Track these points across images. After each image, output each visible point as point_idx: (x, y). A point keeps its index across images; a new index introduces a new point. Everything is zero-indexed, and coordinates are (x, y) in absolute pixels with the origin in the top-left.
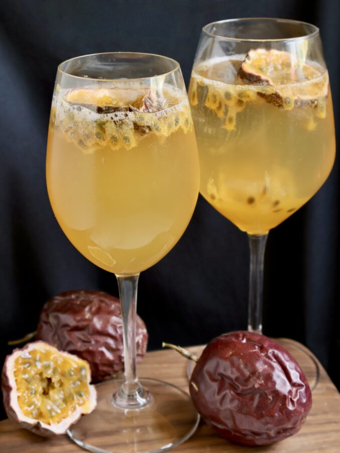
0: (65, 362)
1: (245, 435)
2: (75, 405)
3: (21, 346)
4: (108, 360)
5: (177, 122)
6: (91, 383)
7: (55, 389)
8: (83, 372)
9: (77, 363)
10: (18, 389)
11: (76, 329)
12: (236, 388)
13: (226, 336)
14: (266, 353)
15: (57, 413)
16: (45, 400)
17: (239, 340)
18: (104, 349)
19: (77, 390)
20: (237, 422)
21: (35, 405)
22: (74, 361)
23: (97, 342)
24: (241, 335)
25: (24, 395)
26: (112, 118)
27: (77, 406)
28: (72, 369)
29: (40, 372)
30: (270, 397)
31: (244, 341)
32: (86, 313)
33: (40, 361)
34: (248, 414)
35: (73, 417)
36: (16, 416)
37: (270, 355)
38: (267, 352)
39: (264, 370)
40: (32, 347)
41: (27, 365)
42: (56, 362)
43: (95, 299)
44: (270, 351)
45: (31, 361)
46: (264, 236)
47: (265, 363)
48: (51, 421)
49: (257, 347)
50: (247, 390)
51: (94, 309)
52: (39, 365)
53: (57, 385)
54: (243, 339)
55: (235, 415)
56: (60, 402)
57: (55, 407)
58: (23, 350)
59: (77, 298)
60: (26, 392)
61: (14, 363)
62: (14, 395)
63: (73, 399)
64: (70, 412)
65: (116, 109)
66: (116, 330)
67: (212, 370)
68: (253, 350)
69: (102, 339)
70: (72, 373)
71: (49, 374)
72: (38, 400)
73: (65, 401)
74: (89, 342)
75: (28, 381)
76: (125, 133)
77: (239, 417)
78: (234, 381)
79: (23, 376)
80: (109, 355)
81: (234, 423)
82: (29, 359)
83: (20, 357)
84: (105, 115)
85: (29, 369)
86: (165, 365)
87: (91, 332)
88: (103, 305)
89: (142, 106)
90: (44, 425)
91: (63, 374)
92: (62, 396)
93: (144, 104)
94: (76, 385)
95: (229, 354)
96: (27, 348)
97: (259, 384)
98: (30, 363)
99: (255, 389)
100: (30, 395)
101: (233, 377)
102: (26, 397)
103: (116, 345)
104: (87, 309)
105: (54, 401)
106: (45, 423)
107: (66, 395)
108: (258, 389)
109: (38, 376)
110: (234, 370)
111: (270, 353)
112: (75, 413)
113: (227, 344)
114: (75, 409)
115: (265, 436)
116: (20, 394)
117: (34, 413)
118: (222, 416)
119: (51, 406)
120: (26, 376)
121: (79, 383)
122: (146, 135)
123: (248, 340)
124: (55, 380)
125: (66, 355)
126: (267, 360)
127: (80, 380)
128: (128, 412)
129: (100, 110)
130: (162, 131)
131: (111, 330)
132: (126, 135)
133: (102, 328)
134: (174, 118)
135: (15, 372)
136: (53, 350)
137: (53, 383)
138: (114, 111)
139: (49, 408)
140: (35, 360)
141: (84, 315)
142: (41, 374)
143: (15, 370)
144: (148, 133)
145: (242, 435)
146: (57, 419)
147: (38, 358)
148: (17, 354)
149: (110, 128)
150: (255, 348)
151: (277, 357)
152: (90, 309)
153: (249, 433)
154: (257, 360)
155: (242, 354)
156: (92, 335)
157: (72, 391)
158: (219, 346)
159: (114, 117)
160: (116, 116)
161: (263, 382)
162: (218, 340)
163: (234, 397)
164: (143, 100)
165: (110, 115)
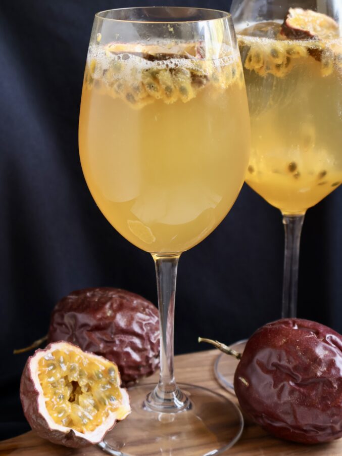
0: (91, 363)
1: (306, 431)
2: (108, 410)
3: (44, 346)
4: (135, 362)
5: (234, 73)
6: (122, 386)
7: (83, 394)
8: (112, 374)
9: (104, 365)
10: (45, 394)
11: (97, 328)
12: (294, 379)
13: (272, 325)
14: (323, 338)
15: (89, 419)
16: (75, 405)
17: (289, 327)
18: (129, 349)
19: (107, 393)
20: (298, 417)
21: (65, 412)
22: (101, 363)
23: (122, 342)
24: (291, 322)
25: (53, 400)
26: (167, 65)
27: (110, 412)
28: (100, 371)
29: (65, 375)
30: (335, 385)
31: (296, 328)
32: (107, 311)
33: (64, 362)
34: (311, 406)
35: (107, 424)
36: (46, 424)
37: (328, 340)
38: (325, 337)
39: (326, 356)
40: (54, 347)
41: (51, 367)
42: (81, 364)
43: (114, 295)
44: (328, 336)
45: (55, 362)
46: (300, 218)
47: (325, 348)
48: (84, 429)
49: (312, 333)
50: (308, 379)
51: (115, 306)
52: (64, 368)
53: (84, 390)
54: (294, 326)
55: (296, 408)
56: (91, 408)
57: (86, 413)
58: (45, 351)
59: (93, 296)
60: (55, 397)
61: (38, 365)
62: (42, 400)
63: (105, 404)
64: (104, 419)
65: (171, 56)
66: (141, 328)
67: (264, 361)
68: (309, 335)
69: (127, 339)
70: (101, 376)
71: (74, 377)
72: (67, 406)
73: (96, 407)
74: (114, 342)
75: (54, 385)
76: (182, 82)
77: (301, 410)
78: (292, 370)
79: (49, 380)
80: (136, 357)
81: (295, 417)
82: (53, 360)
83: (43, 358)
84: (160, 62)
85: (54, 371)
86: (189, 369)
87: (114, 331)
88: (125, 301)
90: (78, 434)
91: (90, 378)
92: (92, 401)
93: (197, 53)
94: (106, 389)
95: (283, 342)
96: (49, 348)
97: (321, 372)
98: (54, 364)
99: (318, 377)
100: (58, 400)
101: (291, 366)
102: (55, 403)
103: (143, 344)
104: (108, 306)
105: (85, 407)
106: (78, 431)
107: (97, 400)
108: (321, 377)
109: (63, 380)
110: (291, 359)
111: (328, 338)
112: (108, 420)
113: (277, 332)
114: (107, 415)
115: (329, 431)
116: (48, 399)
117: (63, 420)
118: (279, 411)
119: (83, 413)
120: (52, 379)
121: (109, 386)
122: (204, 86)
123: (299, 326)
124: (82, 383)
125: (91, 356)
126: (327, 345)
127: (110, 383)
128: (163, 419)
130: (220, 82)
131: (136, 328)
132: (183, 85)
133: (127, 325)
134: (231, 69)
135: (39, 375)
136: (77, 350)
137: (81, 388)
138: (169, 58)
139: (80, 414)
140: (59, 362)
141: (105, 313)
142: (66, 378)
143: (39, 372)
144: (206, 84)
145: (302, 432)
146: (90, 427)
147: (62, 360)
148: (40, 355)
149: (165, 77)
150: (311, 334)
151: (335, 343)
152: (111, 306)
153: (311, 429)
154: (316, 345)
155: (298, 341)
156: (115, 334)
157: (103, 395)
158: (269, 335)
159: (169, 64)
160: (171, 63)
161: (325, 369)
162: (267, 329)
163: (294, 388)
164: (196, 49)
165: (165, 62)
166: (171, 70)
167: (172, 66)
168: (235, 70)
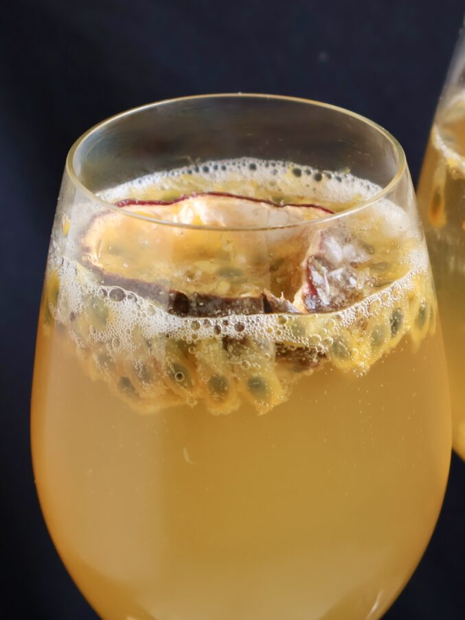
5: (395, 325)
26: (218, 330)
65: (227, 304)
76: (253, 370)
84: (201, 321)
89: (299, 284)
93: (304, 277)
122: (311, 371)
129: (180, 305)
130: (356, 357)
132: (255, 375)
134: (387, 316)
138: (221, 312)
144: (316, 366)
149: (211, 356)
159: (221, 326)
160: (228, 323)
165: (212, 321)
166: (227, 341)
167: (232, 331)
168: (400, 317)
